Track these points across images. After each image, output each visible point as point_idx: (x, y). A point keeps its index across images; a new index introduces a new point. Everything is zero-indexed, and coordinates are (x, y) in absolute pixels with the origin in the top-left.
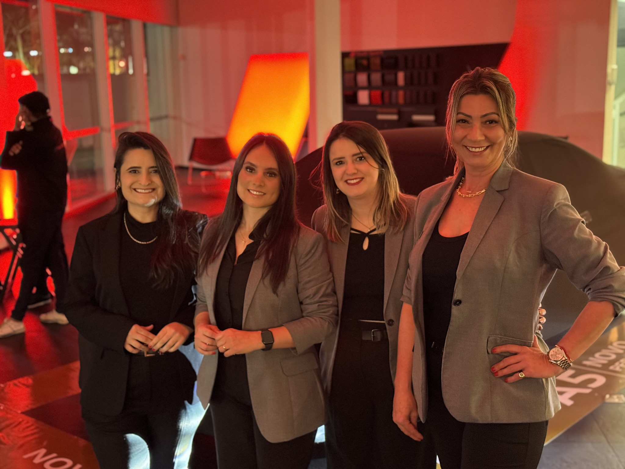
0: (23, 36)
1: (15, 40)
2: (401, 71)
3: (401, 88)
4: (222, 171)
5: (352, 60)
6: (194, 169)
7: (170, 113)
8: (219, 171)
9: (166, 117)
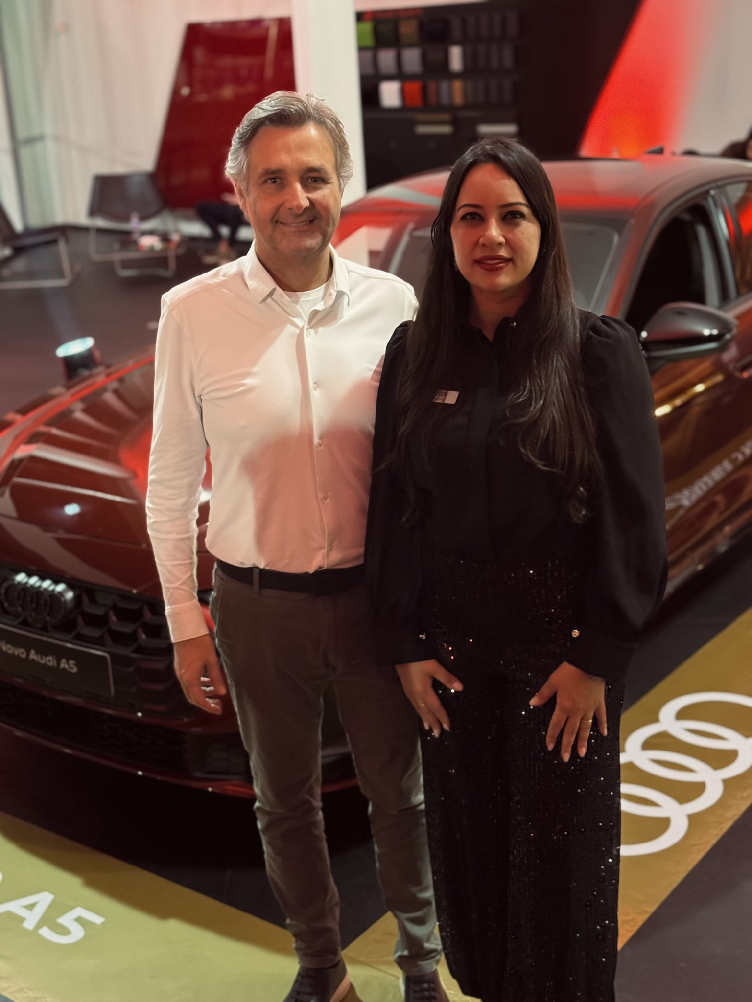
2: (456, 42)
3: (457, 76)
4: (151, 233)
5: (368, 26)
6: (100, 231)
7: (48, 130)
8: (144, 233)
9: (41, 138)
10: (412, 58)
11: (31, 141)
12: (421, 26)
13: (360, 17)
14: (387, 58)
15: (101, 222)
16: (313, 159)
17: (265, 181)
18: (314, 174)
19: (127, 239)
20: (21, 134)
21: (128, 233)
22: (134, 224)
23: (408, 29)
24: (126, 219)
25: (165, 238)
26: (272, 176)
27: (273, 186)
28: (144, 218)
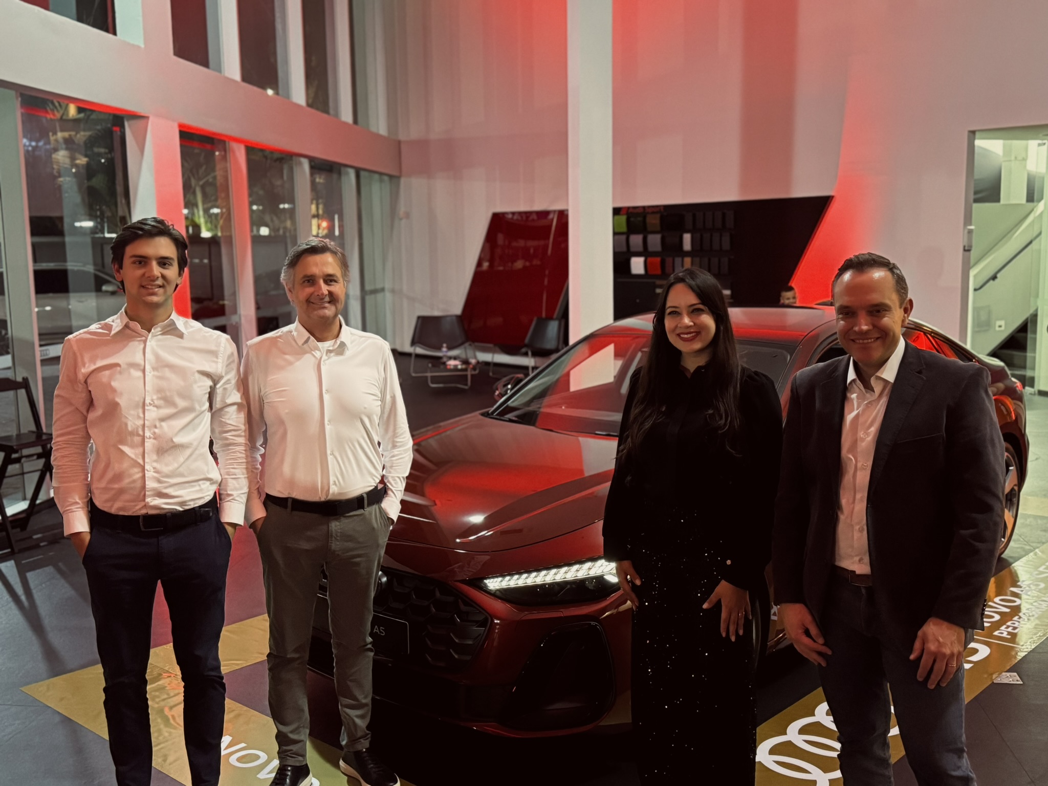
0: (203, 188)
1: (194, 193)
2: (687, 232)
3: (687, 254)
4: (455, 358)
5: (623, 219)
6: (418, 356)
7: (388, 286)
8: (450, 358)
9: (383, 290)
10: (655, 241)
11: (375, 292)
12: (662, 219)
13: (617, 211)
14: (636, 240)
15: (419, 350)
16: (330, 270)
17: (304, 282)
18: (331, 278)
19: (437, 362)
20: (368, 287)
21: (439, 358)
22: (444, 352)
23: (653, 221)
24: (439, 348)
25: (466, 362)
26: (308, 279)
27: (308, 284)
28: (450, 348)
